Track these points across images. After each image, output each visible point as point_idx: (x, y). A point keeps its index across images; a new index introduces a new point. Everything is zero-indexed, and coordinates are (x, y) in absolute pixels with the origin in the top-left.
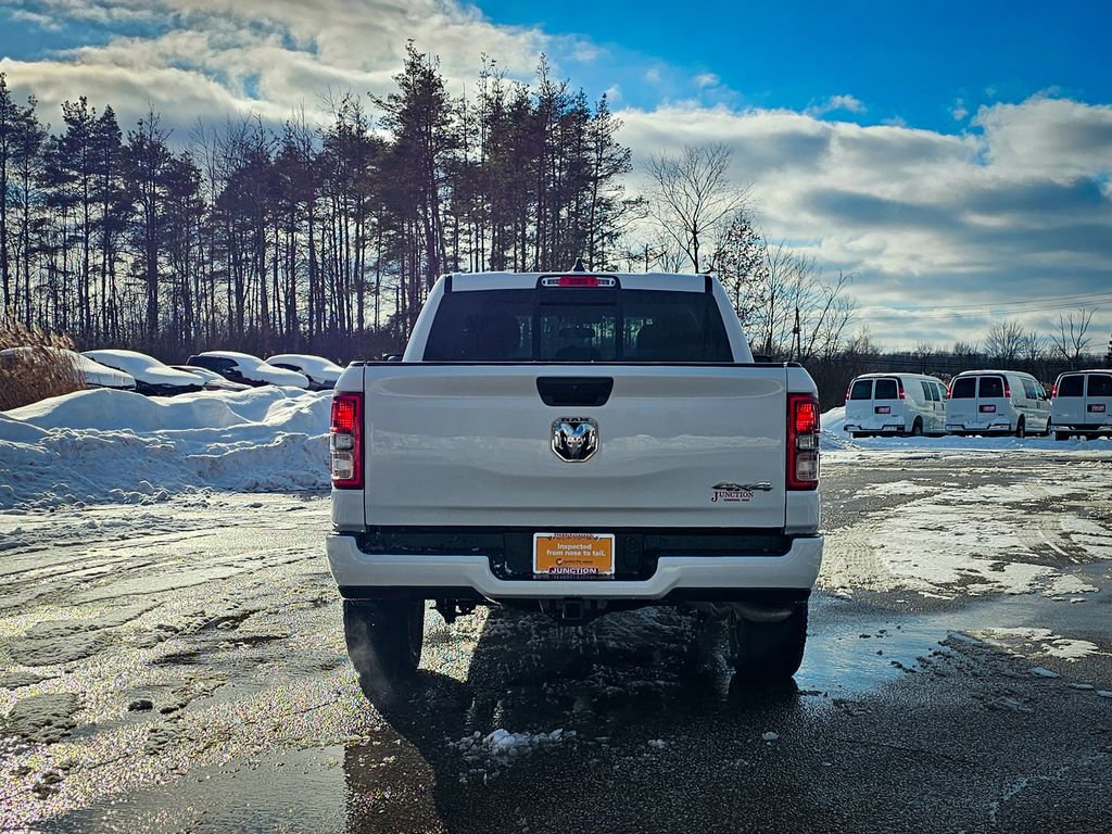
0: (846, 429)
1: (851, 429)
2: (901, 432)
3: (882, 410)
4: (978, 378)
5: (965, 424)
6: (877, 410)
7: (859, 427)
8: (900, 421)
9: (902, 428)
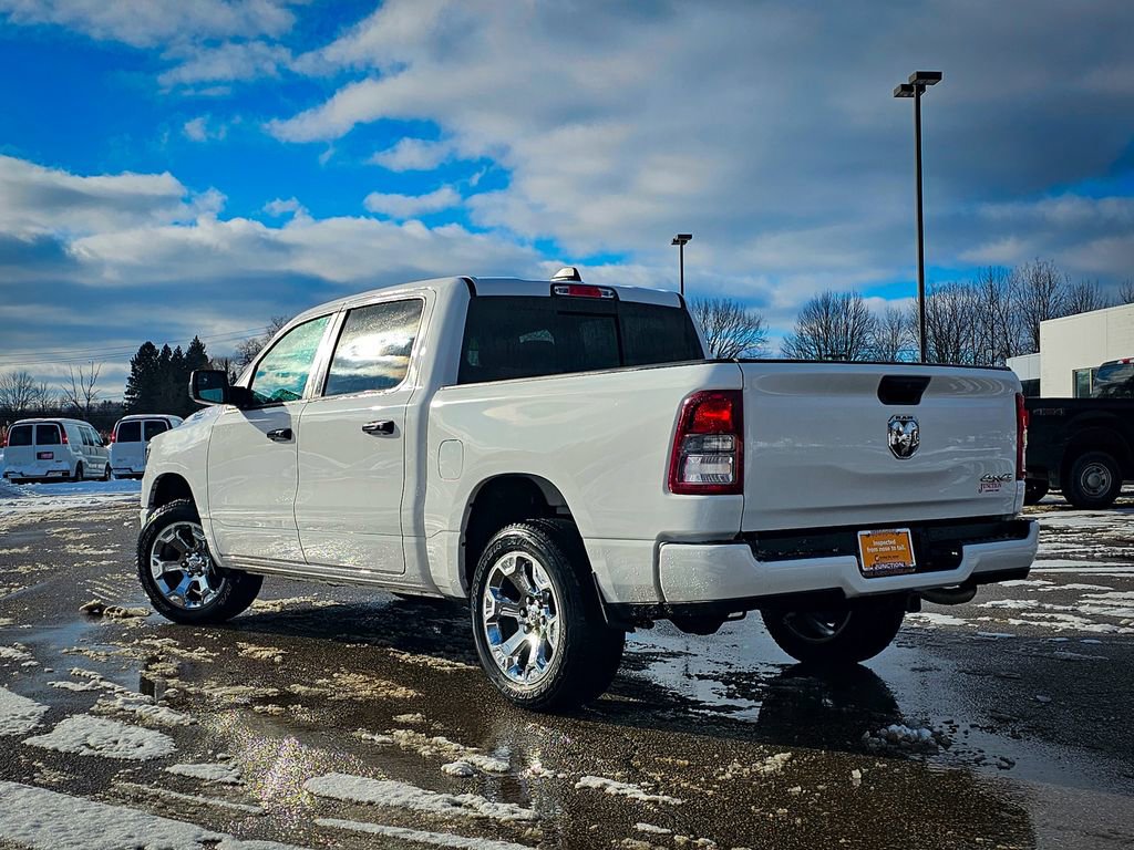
0: (5, 476)
1: (12, 476)
2: (65, 477)
3: (45, 456)
4: (142, 422)
5: (133, 467)
6: (39, 456)
7: (21, 473)
8: (65, 466)
9: (66, 473)
